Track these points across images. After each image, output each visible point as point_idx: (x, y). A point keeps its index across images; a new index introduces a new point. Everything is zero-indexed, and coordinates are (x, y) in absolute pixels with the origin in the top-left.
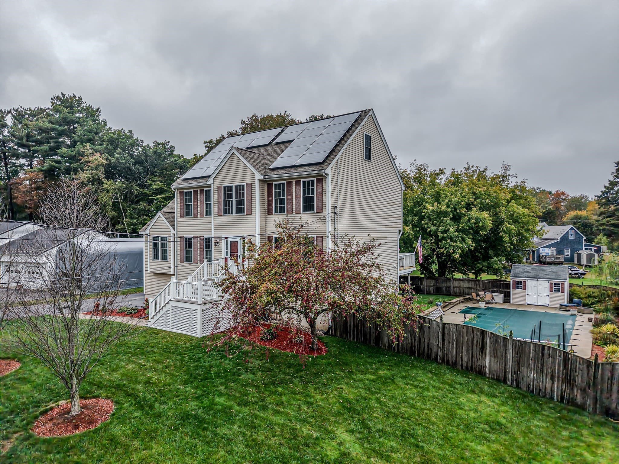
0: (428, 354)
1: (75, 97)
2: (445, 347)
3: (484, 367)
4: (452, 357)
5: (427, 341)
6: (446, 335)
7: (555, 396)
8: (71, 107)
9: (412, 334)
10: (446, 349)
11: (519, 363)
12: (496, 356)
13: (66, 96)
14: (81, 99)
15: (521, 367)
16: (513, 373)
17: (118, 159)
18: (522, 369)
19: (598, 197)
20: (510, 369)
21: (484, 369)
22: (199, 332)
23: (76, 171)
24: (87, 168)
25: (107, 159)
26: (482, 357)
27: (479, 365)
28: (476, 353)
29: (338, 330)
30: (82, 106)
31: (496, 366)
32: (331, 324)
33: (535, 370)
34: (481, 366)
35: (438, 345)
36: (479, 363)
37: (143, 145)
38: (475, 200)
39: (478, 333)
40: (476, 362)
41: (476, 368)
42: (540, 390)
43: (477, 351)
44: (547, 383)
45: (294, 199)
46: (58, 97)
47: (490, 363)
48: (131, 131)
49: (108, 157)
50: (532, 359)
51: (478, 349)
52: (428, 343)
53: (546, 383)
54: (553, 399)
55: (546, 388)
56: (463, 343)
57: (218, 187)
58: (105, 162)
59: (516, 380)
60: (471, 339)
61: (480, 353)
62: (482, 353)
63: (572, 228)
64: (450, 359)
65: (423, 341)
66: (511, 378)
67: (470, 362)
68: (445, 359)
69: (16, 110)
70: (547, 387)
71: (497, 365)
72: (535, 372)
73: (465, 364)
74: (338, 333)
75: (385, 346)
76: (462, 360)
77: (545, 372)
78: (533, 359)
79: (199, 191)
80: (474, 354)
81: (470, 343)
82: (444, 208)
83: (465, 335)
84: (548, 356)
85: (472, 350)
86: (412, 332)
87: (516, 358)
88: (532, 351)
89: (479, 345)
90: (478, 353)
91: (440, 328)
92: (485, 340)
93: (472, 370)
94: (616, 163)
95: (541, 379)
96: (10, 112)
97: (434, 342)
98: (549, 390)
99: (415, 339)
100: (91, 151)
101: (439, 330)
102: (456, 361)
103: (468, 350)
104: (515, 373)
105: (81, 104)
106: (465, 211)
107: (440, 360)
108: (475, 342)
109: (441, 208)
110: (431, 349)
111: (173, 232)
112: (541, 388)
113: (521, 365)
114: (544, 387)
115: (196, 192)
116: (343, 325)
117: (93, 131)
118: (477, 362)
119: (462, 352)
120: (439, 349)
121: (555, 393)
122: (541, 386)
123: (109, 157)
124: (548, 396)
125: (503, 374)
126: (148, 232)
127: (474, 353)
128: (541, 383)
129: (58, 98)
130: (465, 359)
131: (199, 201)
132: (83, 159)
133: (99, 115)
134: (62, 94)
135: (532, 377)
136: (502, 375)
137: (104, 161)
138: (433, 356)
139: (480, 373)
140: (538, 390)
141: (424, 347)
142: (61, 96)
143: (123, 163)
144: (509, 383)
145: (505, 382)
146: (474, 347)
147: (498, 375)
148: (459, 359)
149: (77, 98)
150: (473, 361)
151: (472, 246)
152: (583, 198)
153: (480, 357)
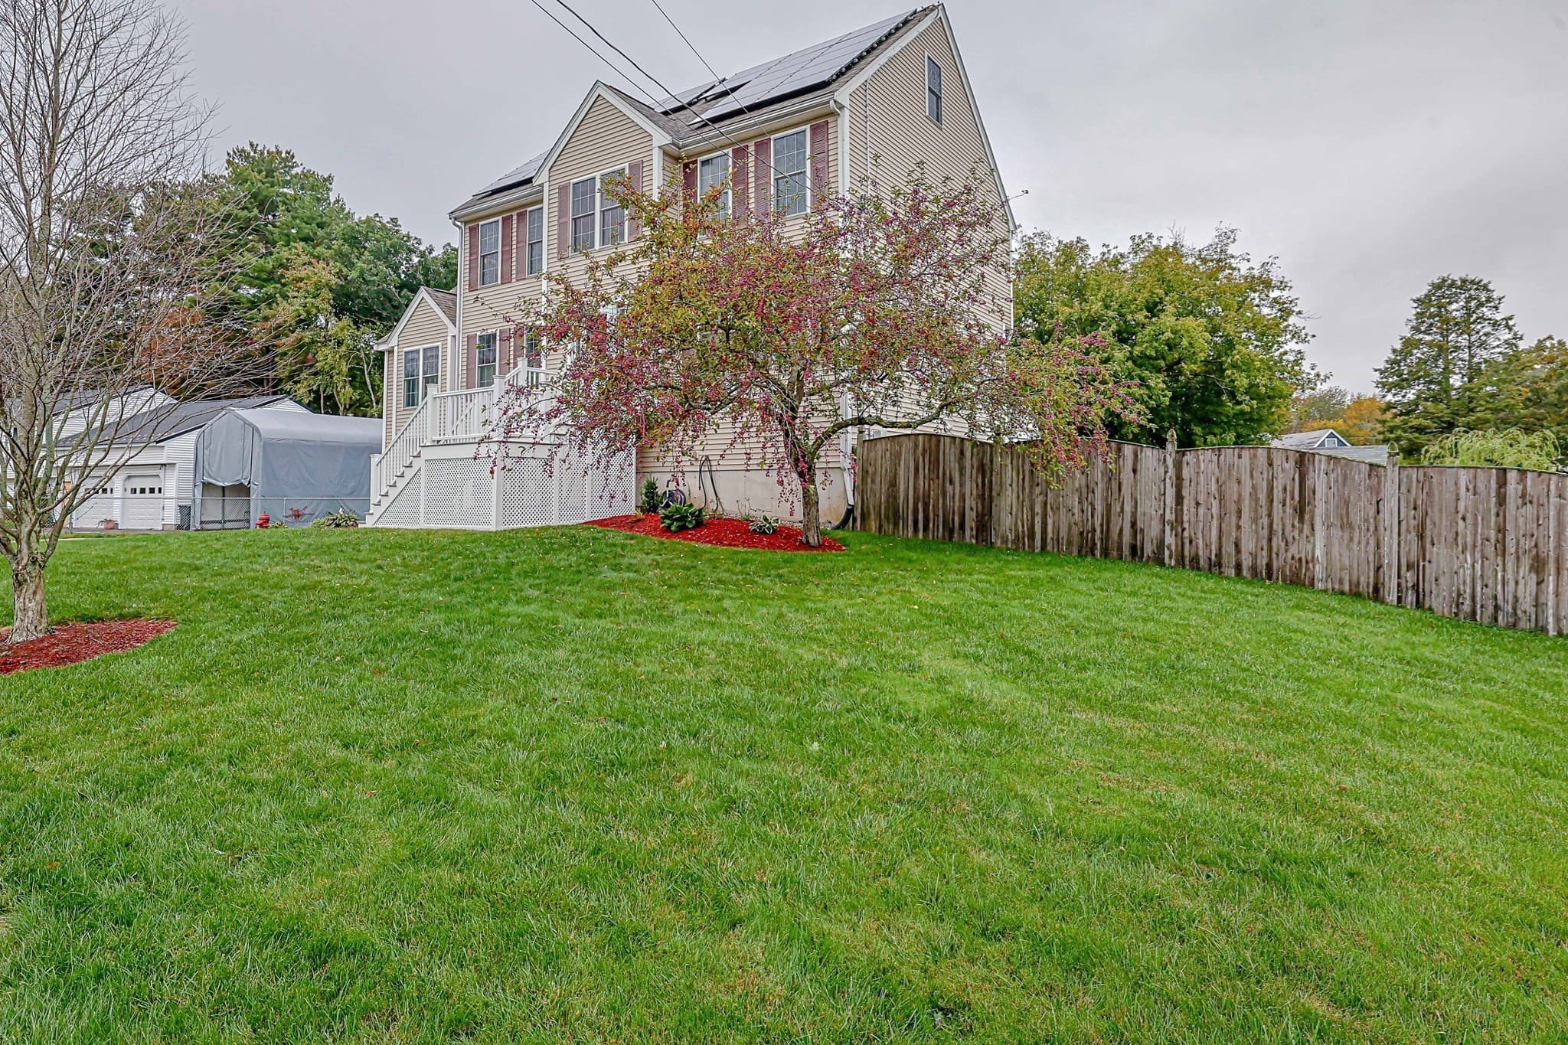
0: (1133, 548)
1: (279, 152)
2: (1186, 518)
3: (1307, 562)
4: (1207, 546)
5: (1128, 508)
6: (1186, 483)
7: (1551, 619)
8: (270, 173)
9: (1084, 495)
10: (1186, 525)
11: (1421, 537)
12: (1346, 525)
13: (259, 149)
14: (293, 157)
15: (1428, 546)
16: (1404, 568)
17: (362, 273)
18: (1432, 552)
19: (1382, 372)
20: (1390, 559)
21: (1307, 569)
22: (493, 522)
23: (270, 300)
24: (296, 294)
25: (339, 274)
26: (1301, 531)
27: (1293, 558)
28: (1284, 525)
29: (872, 517)
30: (294, 172)
31: (1346, 553)
32: (851, 502)
33: (1478, 549)
34: (1300, 559)
35: (1163, 515)
36: (1293, 550)
37: (422, 248)
38: (1166, 294)
39: (1287, 466)
40: (1282, 550)
41: (1284, 566)
42: (1497, 608)
43: (1283, 515)
44: (1522, 582)
45: (752, 190)
46: (243, 151)
47: (1328, 546)
48: (394, 220)
49: (341, 271)
50: (1464, 519)
51: (1289, 510)
52: (1134, 514)
53: (1517, 583)
54: (1544, 630)
55: (1516, 598)
56: (1239, 502)
57: (559, 188)
58: (334, 281)
59: (1416, 587)
60: (1265, 484)
61: (1296, 524)
62: (1301, 519)
63: (1332, 435)
64: (1200, 553)
65: (1118, 510)
66: (1399, 585)
67: (1265, 553)
68: (1187, 553)
69: (154, 185)
70: (1520, 594)
71: (1351, 550)
72: (1478, 556)
73: (1246, 562)
74: (873, 523)
75: (1005, 541)
76: (1238, 551)
77: (1513, 550)
78: (1469, 516)
79: (515, 217)
80: (1275, 527)
81: (1263, 496)
82: (1098, 306)
83: (1246, 478)
84: (1520, 501)
85: (1270, 515)
86: (1084, 490)
87: (1413, 523)
88: (1463, 491)
89: (1293, 498)
90: (1288, 522)
91: (1166, 467)
92: (1309, 483)
93: (1269, 577)
94: (1414, 301)
95: (1500, 575)
96: (140, 188)
97: (1149, 509)
98: (1526, 604)
99: (1093, 509)
100: (306, 258)
101: (1166, 472)
102: (1219, 555)
103: (1255, 520)
104: (1409, 567)
105: (293, 167)
106: (1146, 317)
107: (1170, 557)
108: (1278, 494)
109: (1089, 311)
110: (1142, 530)
111: (452, 330)
112: (1500, 602)
113: (1428, 541)
114: (1511, 599)
115: (507, 221)
116: (888, 501)
117: (313, 219)
118: (1286, 551)
119: (1239, 527)
120: (1168, 528)
121: (1551, 611)
122: (1500, 597)
123: (345, 270)
124: (1522, 624)
125: (1372, 574)
126: (394, 342)
127: (1277, 526)
128: (1499, 587)
129: (241, 152)
130: (1248, 545)
131: (514, 242)
132: (289, 275)
133: (329, 189)
134: (252, 145)
135: (1468, 572)
136: (1366, 580)
137: (332, 277)
138: (1149, 549)
139: (1298, 579)
140: (1491, 609)
141: (1121, 530)
142: (248, 148)
143: (374, 281)
144: (1392, 598)
145: (1377, 594)
146: (1277, 506)
147: (1355, 578)
148: (1229, 549)
149: (283, 155)
150: (1275, 550)
151: (1164, 396)
152: (1333, 396)
153: (1297, 532)
